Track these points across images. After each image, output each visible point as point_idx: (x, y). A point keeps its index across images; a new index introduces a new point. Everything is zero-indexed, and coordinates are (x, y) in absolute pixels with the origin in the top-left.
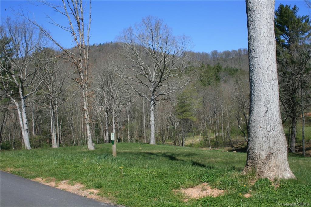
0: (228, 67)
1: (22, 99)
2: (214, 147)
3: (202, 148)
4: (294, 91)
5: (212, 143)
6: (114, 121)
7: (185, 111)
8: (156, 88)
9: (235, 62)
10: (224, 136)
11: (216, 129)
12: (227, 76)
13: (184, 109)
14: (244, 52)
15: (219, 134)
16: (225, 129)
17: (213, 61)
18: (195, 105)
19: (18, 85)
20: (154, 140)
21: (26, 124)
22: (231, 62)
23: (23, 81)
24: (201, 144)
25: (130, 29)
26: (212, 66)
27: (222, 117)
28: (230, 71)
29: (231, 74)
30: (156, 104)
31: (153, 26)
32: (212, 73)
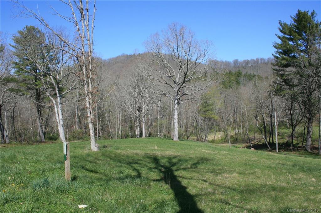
0: (247, 73)
1: (58, 97)
2: (233, 143)
3: (223, 143)
4: (311, 93)
5: (231, 139)
6: (143, 118)
7: (207, 111)
8: (180, 89)
9: (253, 69)
10: (243, 133)
11: (235, 127)
12: (246, 80)
13: (207, 109)
14: (262, 61)
15: (238, 131)
16: (243, 127)
17: (235, 68)
18: (218, 105)
19: (55, 85)
20: (177, 137)
21: (62, 119)
22: (250, 69)
23: (59, 81)
24: (222, 140)
25: (157, 35)
26: (234, 72)
27: (241, 116)
28: (249, 77)
29: (250, 79)
30: (179, 104)
31: (178, 32)
32: (233, 78)
